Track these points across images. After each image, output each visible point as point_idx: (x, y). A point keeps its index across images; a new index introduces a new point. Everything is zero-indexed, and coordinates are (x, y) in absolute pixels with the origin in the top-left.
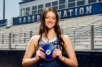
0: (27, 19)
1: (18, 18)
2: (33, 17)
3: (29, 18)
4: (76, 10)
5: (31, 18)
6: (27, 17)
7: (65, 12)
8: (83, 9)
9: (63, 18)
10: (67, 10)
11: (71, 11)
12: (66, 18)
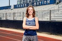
0: (20, 6)
1: (16, 5)
2: (23, 5)
3: (21, 5)
4: (43, 2)
5: (22, 5)
6: (20, 5)
7: (38, 3)
8: (46, 1)
9: (37, 5)
10: (39, 2)
11: (40, 2)
12: (38, 5)
